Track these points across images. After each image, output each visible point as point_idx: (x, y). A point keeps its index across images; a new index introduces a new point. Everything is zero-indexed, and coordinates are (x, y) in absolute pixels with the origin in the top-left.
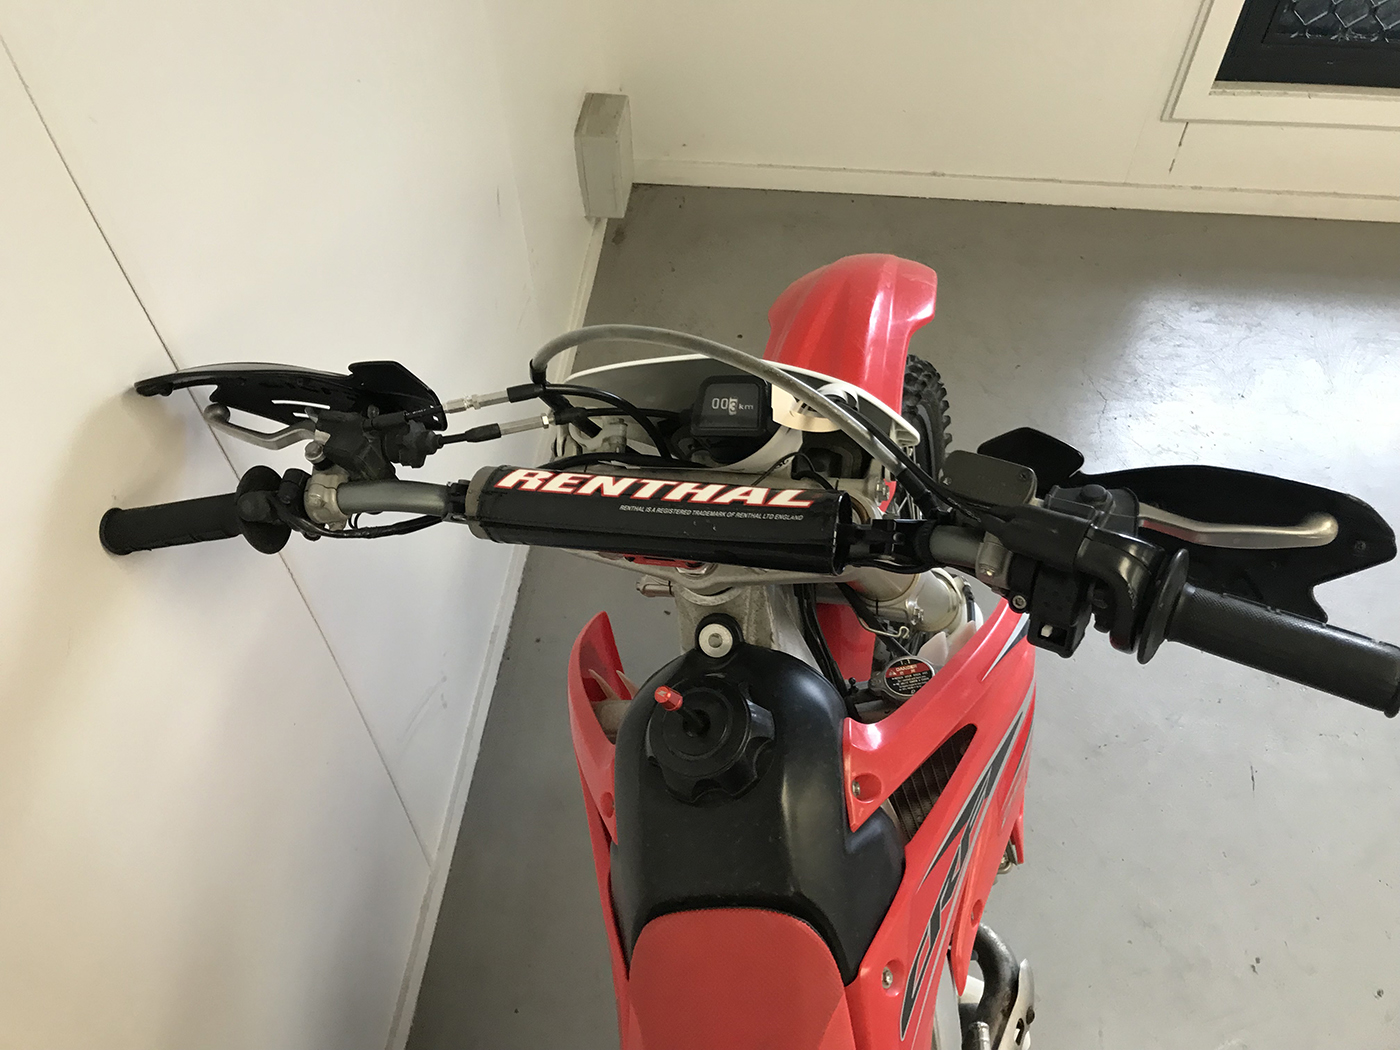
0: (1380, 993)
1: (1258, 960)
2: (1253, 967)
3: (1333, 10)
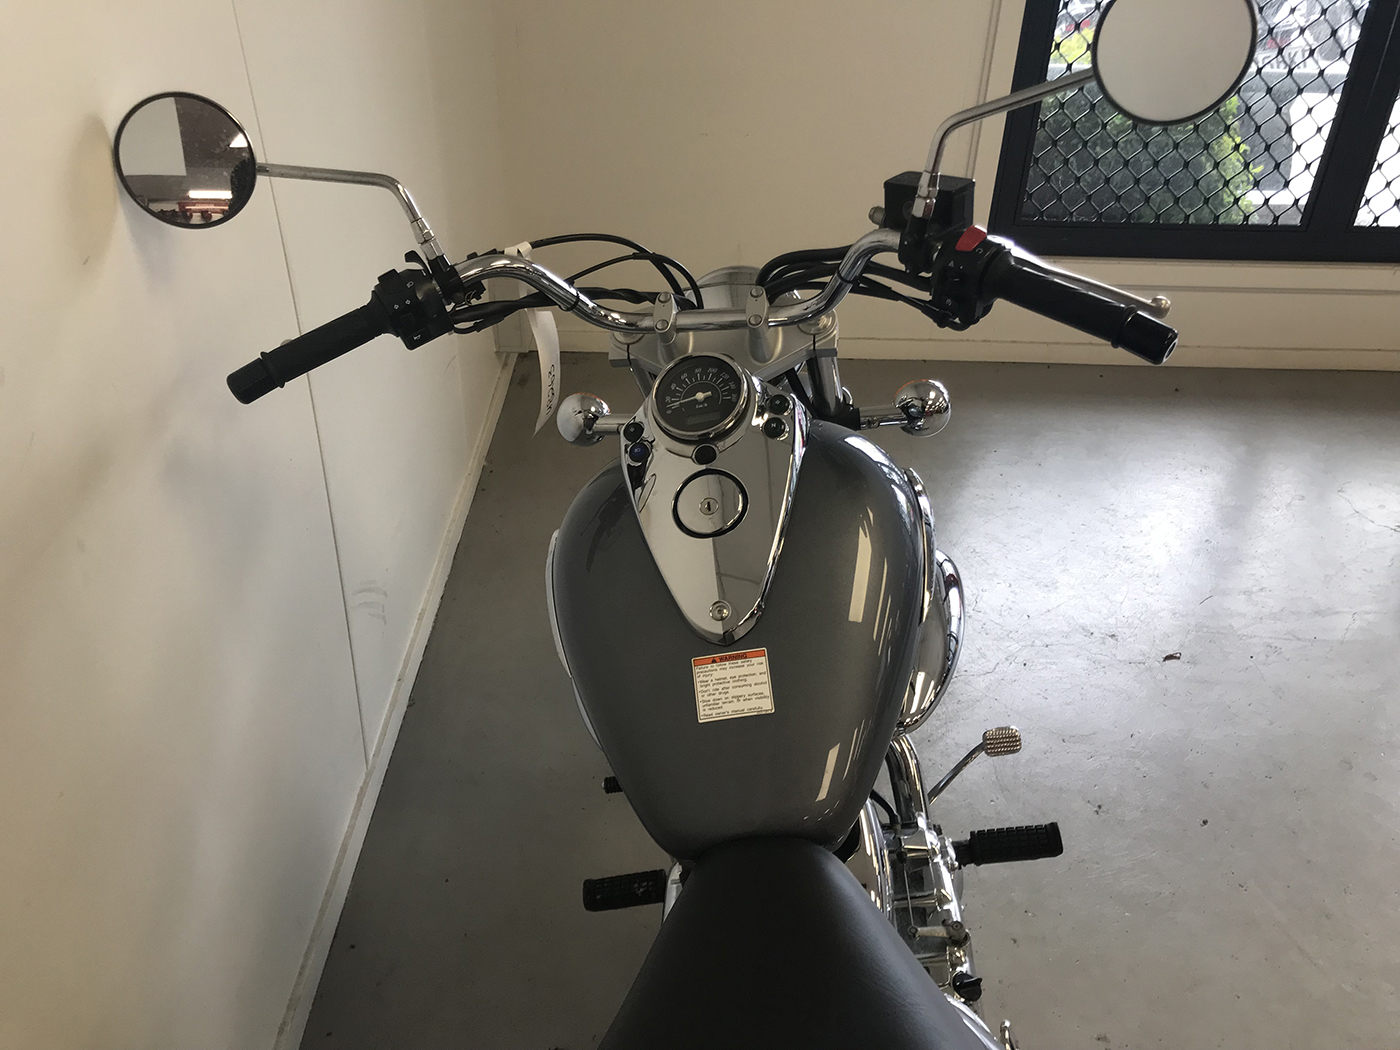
0: (1205, 822)
1: (1100, 807)
2: (1097, 812)
3: (1060, 198)
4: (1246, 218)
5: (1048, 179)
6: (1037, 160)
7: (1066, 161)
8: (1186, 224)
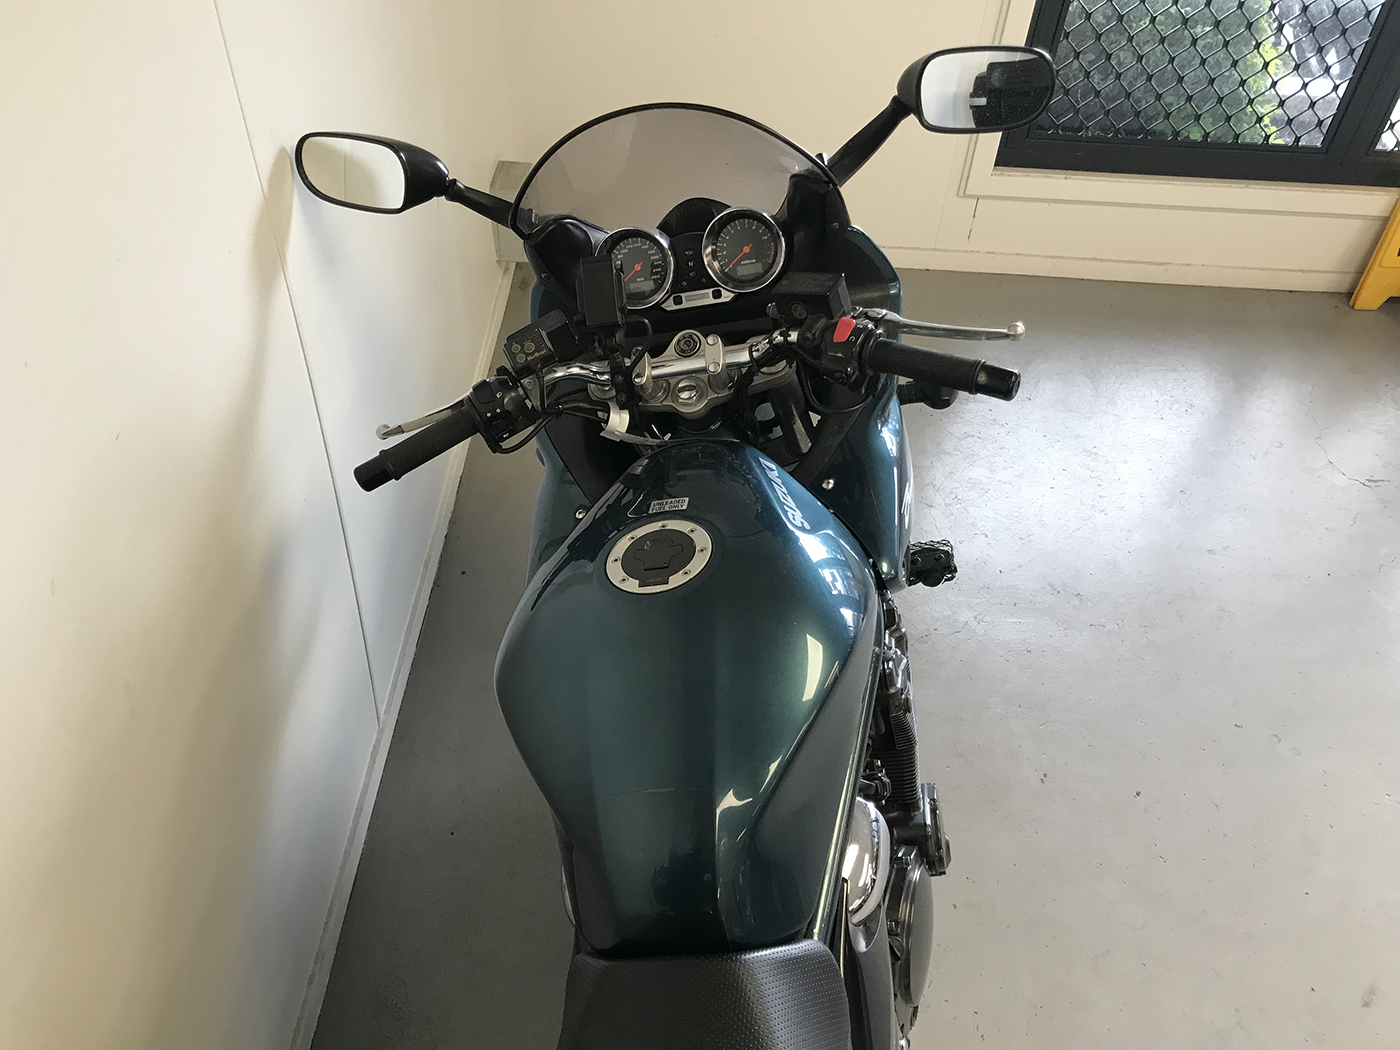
0: (1138, 794)
1: (1045, 775)
2: (1042, 781)
3: (1077, 111)
4: (1267, 138)
5: (1067, 92)
7: (1088, 74)
8: (1204, 144)
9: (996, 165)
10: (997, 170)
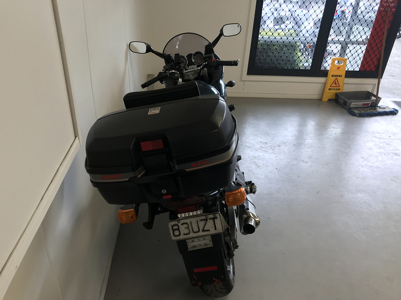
3: (262, 64)
4: (300, 68)
5: (260, 60)
6: (257, 56)
7: (263, 56)
8: (288, 69)
9: (247, 75)
10: (248, 75)
